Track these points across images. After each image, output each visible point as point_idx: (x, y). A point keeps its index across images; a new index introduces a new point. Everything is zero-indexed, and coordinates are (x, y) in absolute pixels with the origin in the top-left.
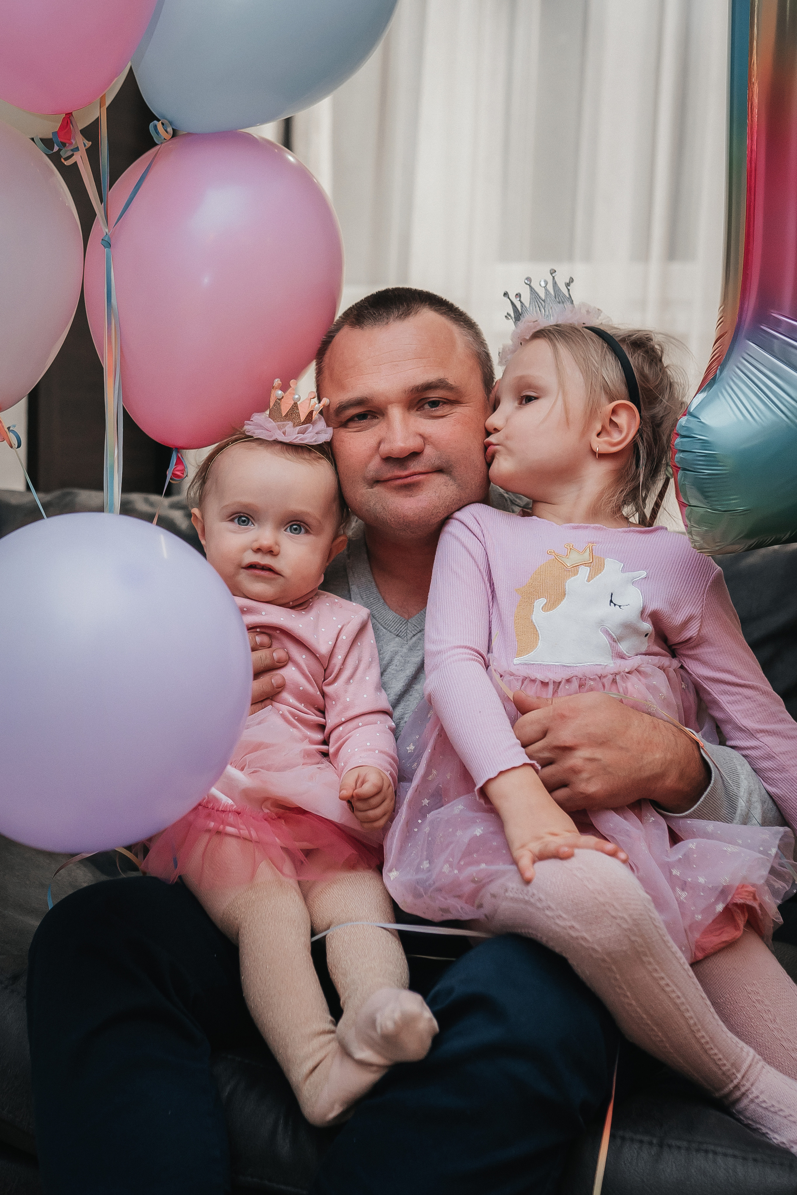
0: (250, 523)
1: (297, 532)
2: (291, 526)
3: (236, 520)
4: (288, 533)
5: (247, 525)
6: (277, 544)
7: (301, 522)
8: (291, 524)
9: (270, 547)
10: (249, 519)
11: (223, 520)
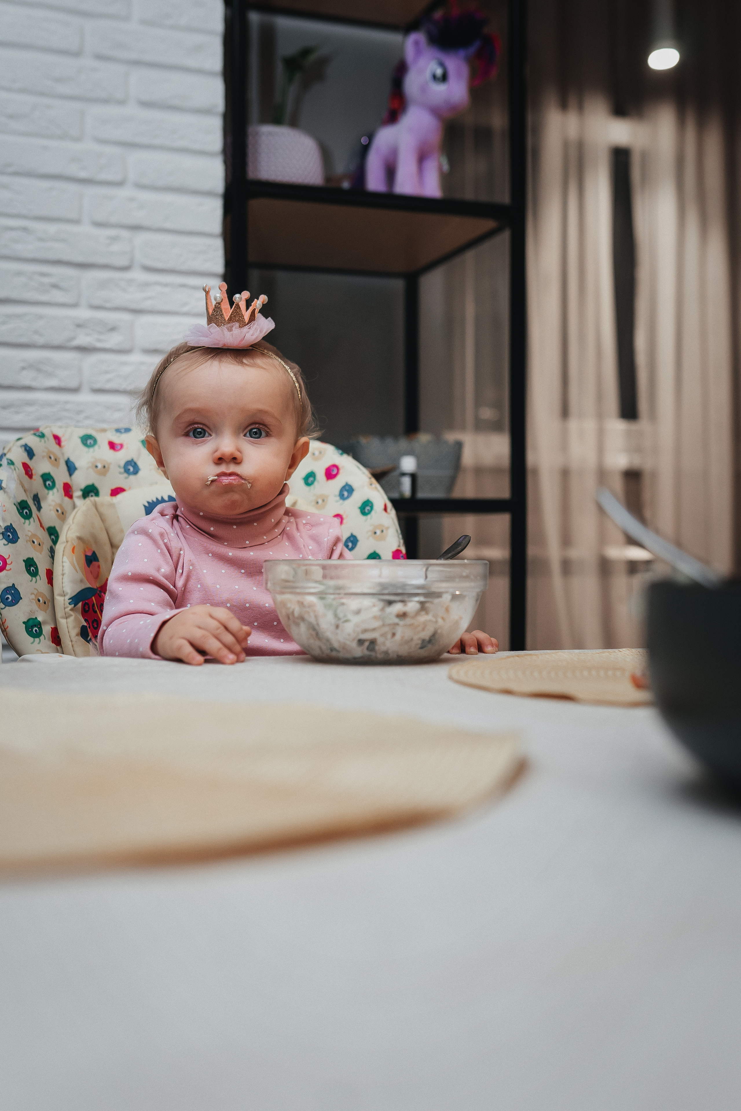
0: (207, 434)
1: (257, 436)
2: (250, 431)
3: (191, 434)
4: (248, 438)
5: (203, 437)
6: (239, 451)
7: (260, 424)
8: (249, 428)
9: (232, 454)
10: (204, 431)
11: (177, 435)
